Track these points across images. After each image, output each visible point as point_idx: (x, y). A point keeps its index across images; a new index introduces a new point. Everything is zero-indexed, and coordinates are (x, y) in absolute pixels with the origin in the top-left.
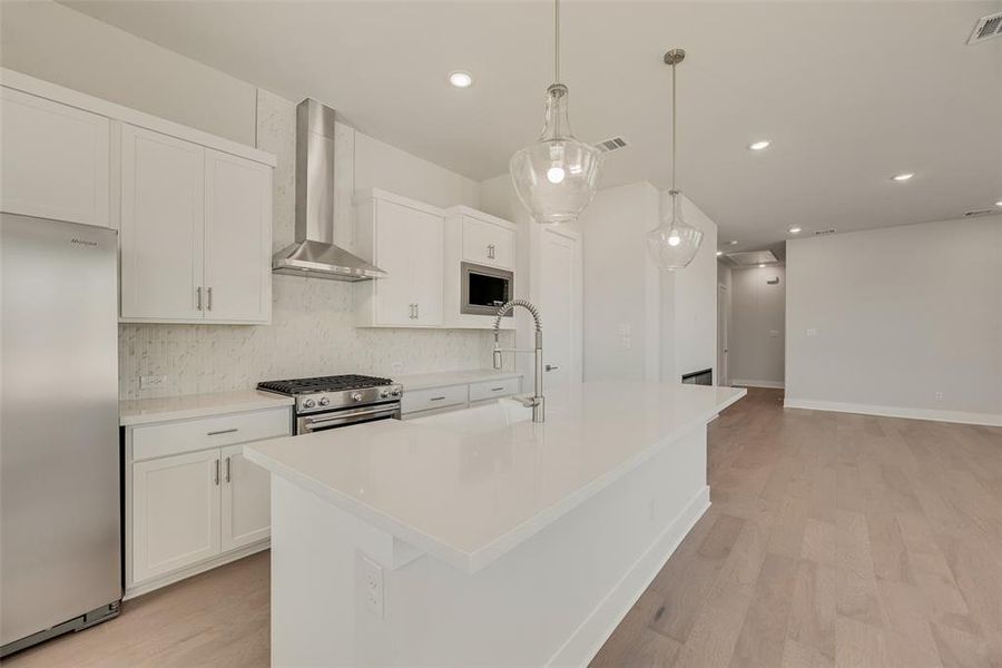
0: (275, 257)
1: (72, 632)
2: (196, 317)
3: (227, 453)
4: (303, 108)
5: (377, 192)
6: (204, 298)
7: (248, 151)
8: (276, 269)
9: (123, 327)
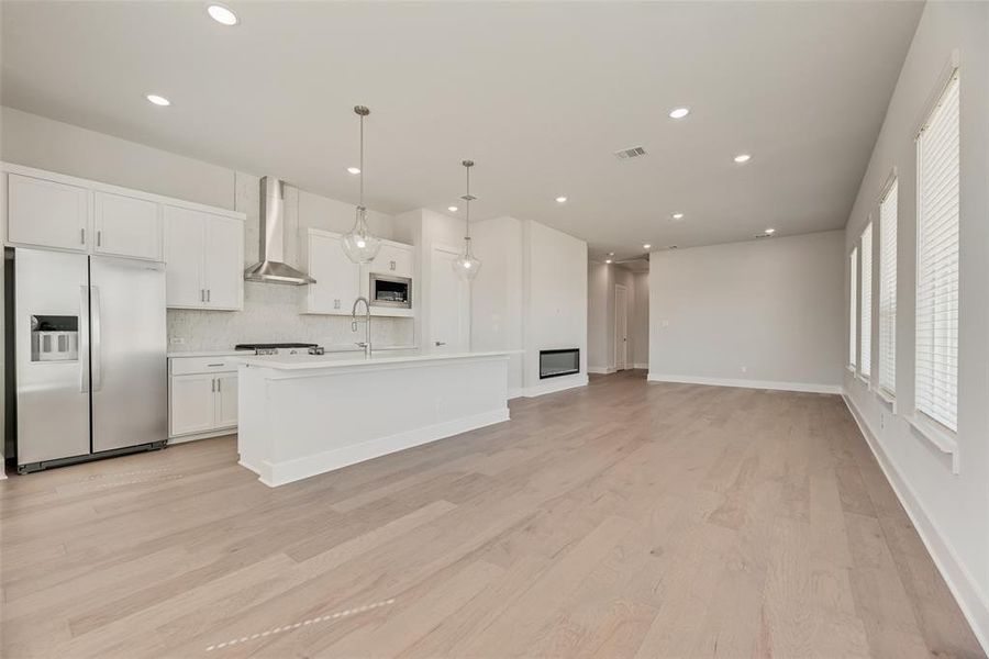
0: (246, 272)
1: (146, 451)
2: (201, 306)
3: (218, 376)
4: (263, 182)
5: (310, 230)
6: (205, 295)
7: (231, 213)
8: (246, 279)
9: (169, 310)
